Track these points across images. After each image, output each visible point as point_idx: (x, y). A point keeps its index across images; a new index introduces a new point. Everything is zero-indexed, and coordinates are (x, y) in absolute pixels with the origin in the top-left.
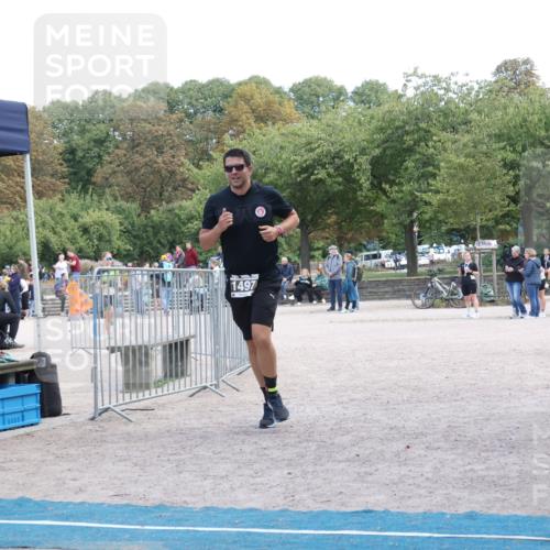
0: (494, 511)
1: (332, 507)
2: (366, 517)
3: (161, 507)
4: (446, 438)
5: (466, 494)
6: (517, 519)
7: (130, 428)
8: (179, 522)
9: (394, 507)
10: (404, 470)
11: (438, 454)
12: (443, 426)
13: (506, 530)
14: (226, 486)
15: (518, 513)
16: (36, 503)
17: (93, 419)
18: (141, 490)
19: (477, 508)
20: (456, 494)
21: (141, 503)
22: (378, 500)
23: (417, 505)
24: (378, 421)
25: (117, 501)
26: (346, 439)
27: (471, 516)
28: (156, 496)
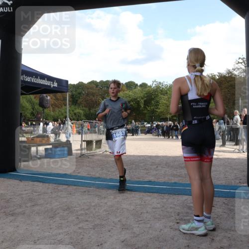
0: (181, 182)
1: (141, 180)
2: (150, 182)
3: (99, 178)
4: (166, 165)
5: (173, 178)
6: (186, 184)
7: (89, 159)
8: (104, 181)
9: (156, 180)
10: (157, 172)
11: (165, 169)
12: (165, 163)
13: (184, 187)
14: (114, 174)
15: (186, 183)
16: (69, 175)
17: (80, 157)
18: (94, 173)
19: (176, 181)
20: (170, 178)
21: (94, 177)
22: (152, 179)
23: (162, 180)
24: (149, 161)
25: (88, 176)
26: (142, 165)
27: (175, 183)
28: (97, 175)
